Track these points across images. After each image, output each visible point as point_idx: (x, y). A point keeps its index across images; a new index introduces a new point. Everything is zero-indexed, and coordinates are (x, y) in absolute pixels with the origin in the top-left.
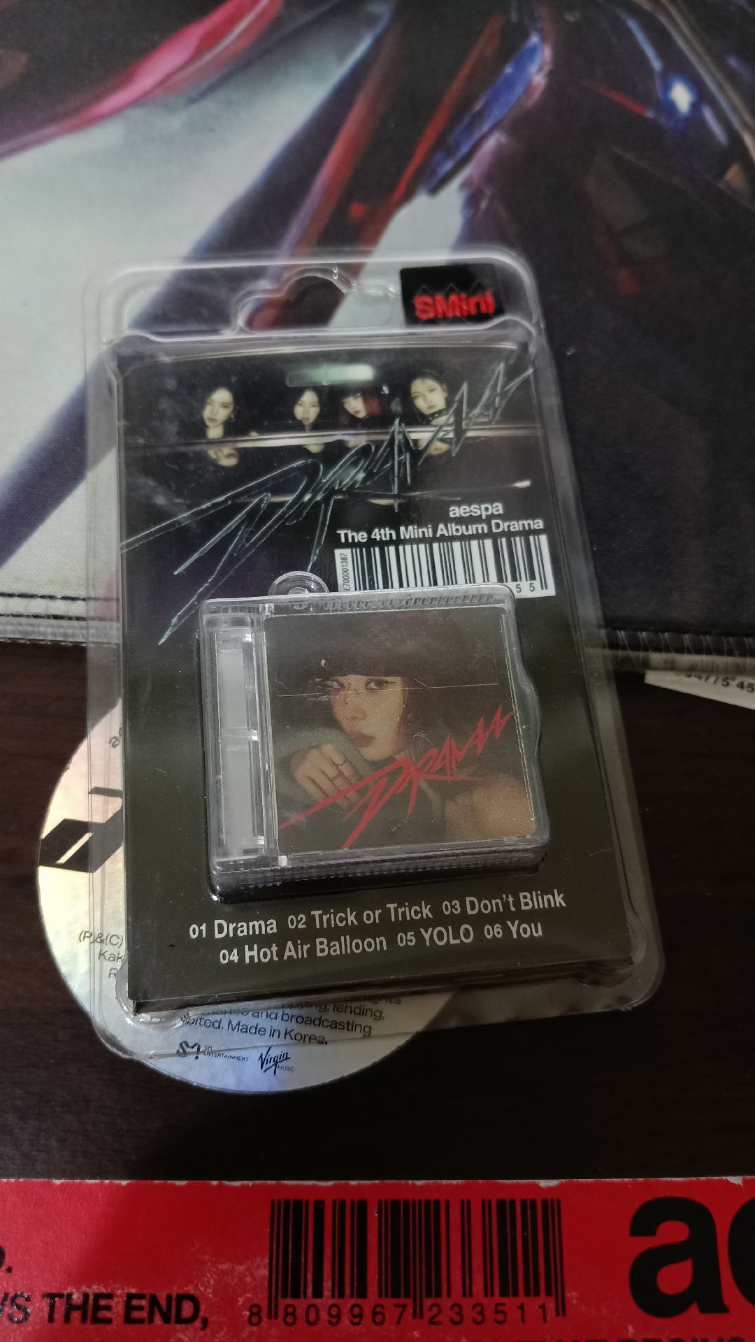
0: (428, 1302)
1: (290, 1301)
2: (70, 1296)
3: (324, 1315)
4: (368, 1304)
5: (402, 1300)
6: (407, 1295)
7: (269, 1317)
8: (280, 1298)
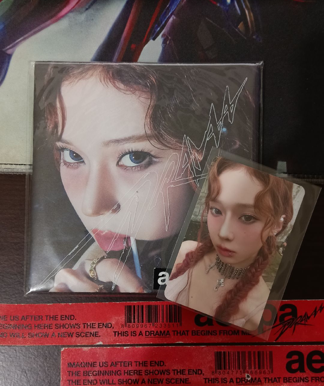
0: (155, 324)
1: (129, 324)
2: (87, 324)
3: (135, 326)
4: (144, 324)
5: (150, 323)
6: (151, 322)
7: (125, 326)
8: (127, 323)
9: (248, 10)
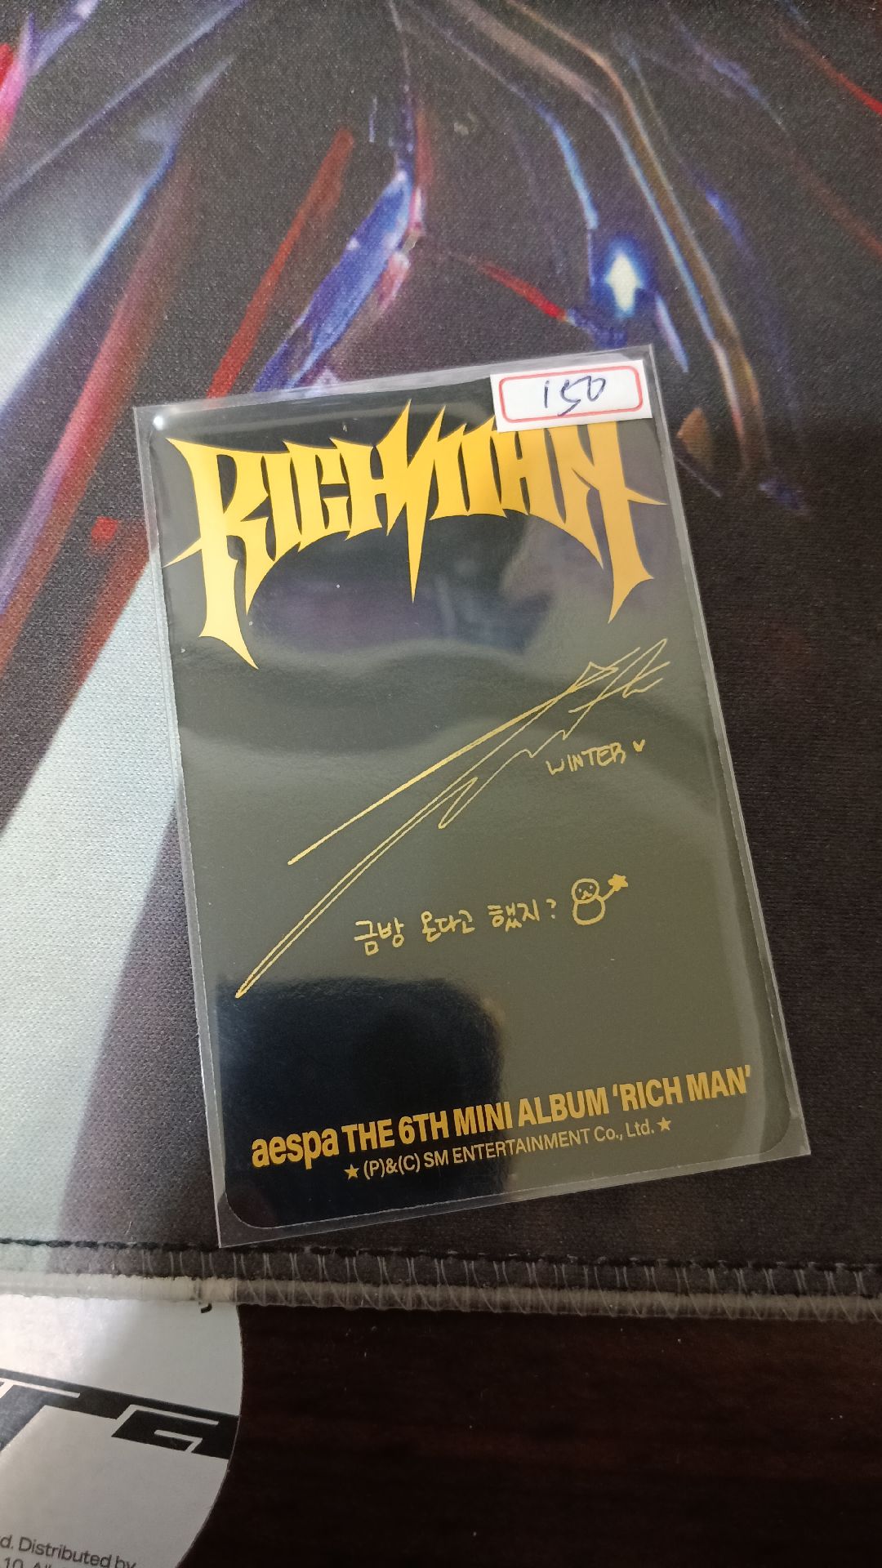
9: (729, 345)
